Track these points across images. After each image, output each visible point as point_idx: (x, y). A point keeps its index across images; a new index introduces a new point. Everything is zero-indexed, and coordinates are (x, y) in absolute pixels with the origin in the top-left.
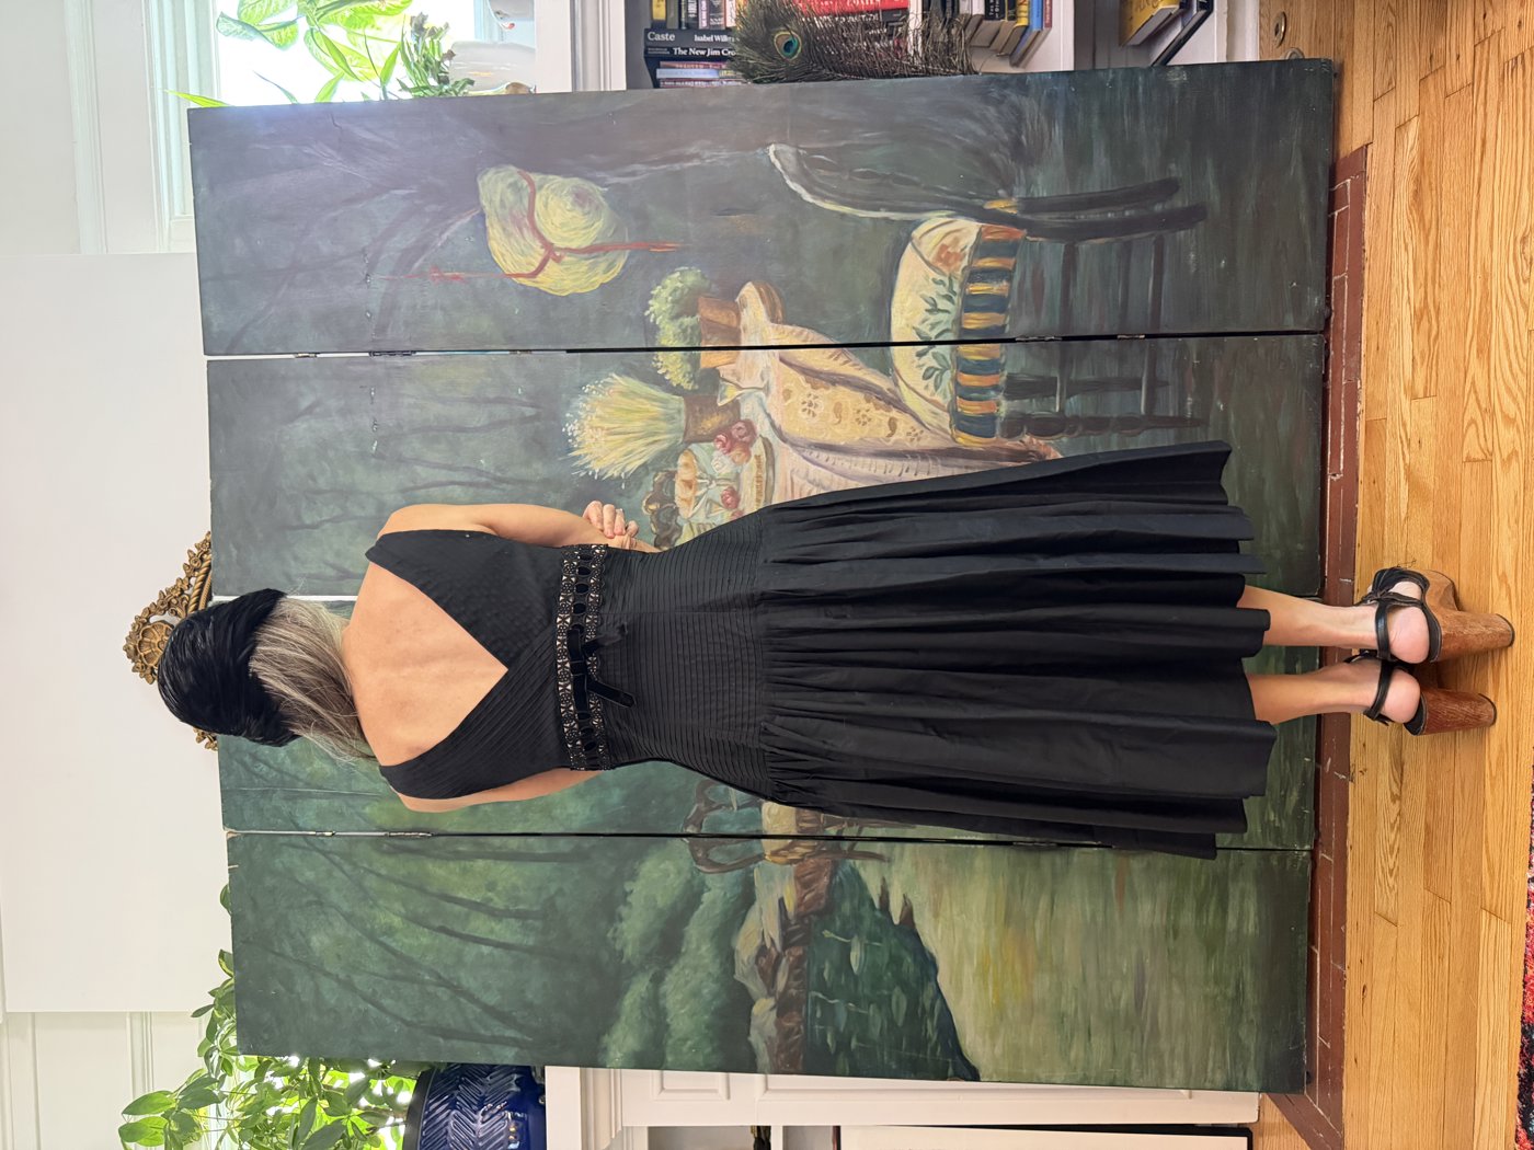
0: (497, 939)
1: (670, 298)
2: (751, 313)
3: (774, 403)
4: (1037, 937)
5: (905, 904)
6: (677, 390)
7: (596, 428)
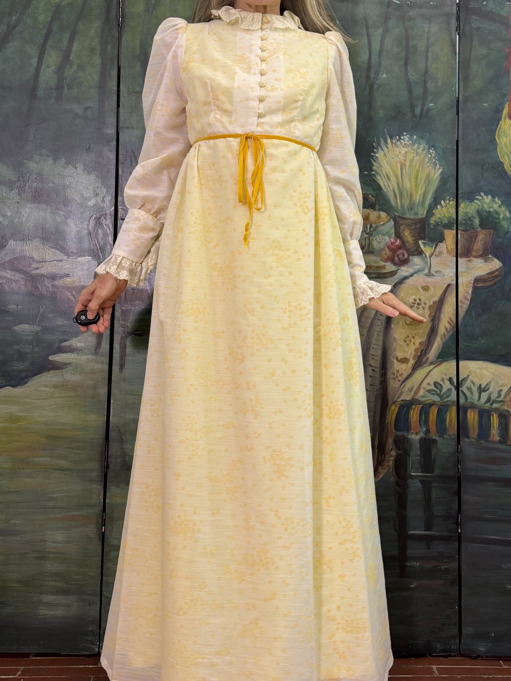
0: (42, 69)
1: (492, 210)
2: (480, 265)
3: (420, 280)
4: (38, 459)
5: (65, 364)
6: (430, 213)
7: (405, 156)
